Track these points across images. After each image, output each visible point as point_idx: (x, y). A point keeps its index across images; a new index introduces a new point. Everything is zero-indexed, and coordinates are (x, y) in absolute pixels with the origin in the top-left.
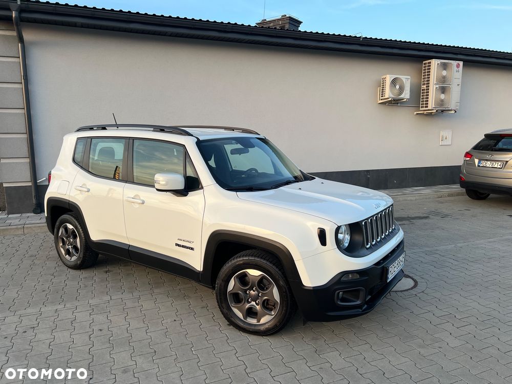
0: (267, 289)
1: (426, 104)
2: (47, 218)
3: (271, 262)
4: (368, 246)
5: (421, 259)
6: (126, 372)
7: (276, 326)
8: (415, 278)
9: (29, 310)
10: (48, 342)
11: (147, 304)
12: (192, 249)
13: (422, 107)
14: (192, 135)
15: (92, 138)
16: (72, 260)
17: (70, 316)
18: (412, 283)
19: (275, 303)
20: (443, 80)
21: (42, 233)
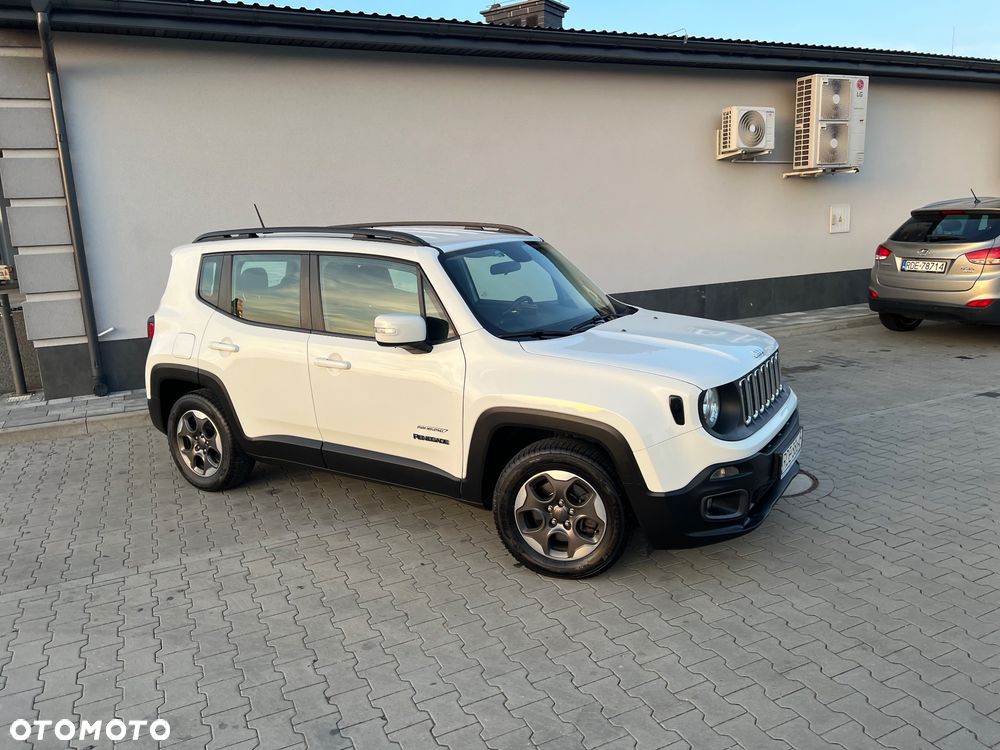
0: (583, 501)
1: (804, 158)
2: (150, 403)
3: (589, 457)
4: (748, 422)
5: (818, 441)
6: (370, 648)
7: (601, 561)
8: (812, 473)
9: (162, 564)
10: (218, 611)
11: (366, 542)
12: (445, 442)
13: (797, 164)
14: (428, 245)
15: (233, 254)
16: (207, 475)
17: (237, 567)
18: (809, 483)
19: (599, 523)
20: (834, 112)
21: (122, 430)
